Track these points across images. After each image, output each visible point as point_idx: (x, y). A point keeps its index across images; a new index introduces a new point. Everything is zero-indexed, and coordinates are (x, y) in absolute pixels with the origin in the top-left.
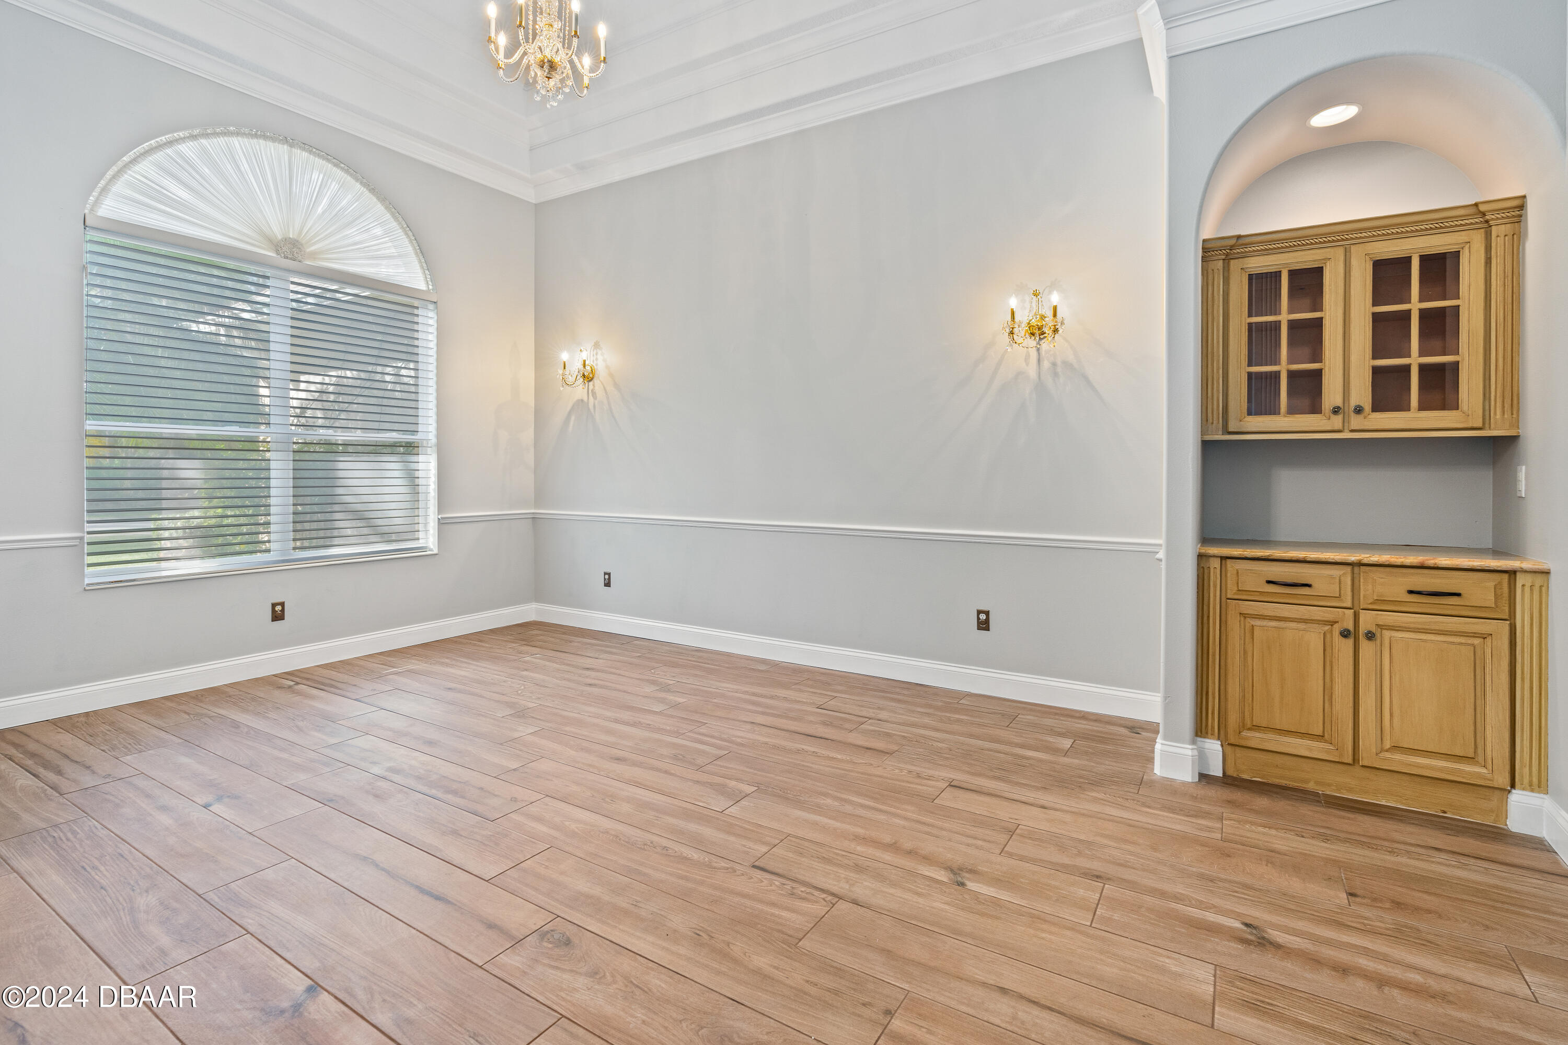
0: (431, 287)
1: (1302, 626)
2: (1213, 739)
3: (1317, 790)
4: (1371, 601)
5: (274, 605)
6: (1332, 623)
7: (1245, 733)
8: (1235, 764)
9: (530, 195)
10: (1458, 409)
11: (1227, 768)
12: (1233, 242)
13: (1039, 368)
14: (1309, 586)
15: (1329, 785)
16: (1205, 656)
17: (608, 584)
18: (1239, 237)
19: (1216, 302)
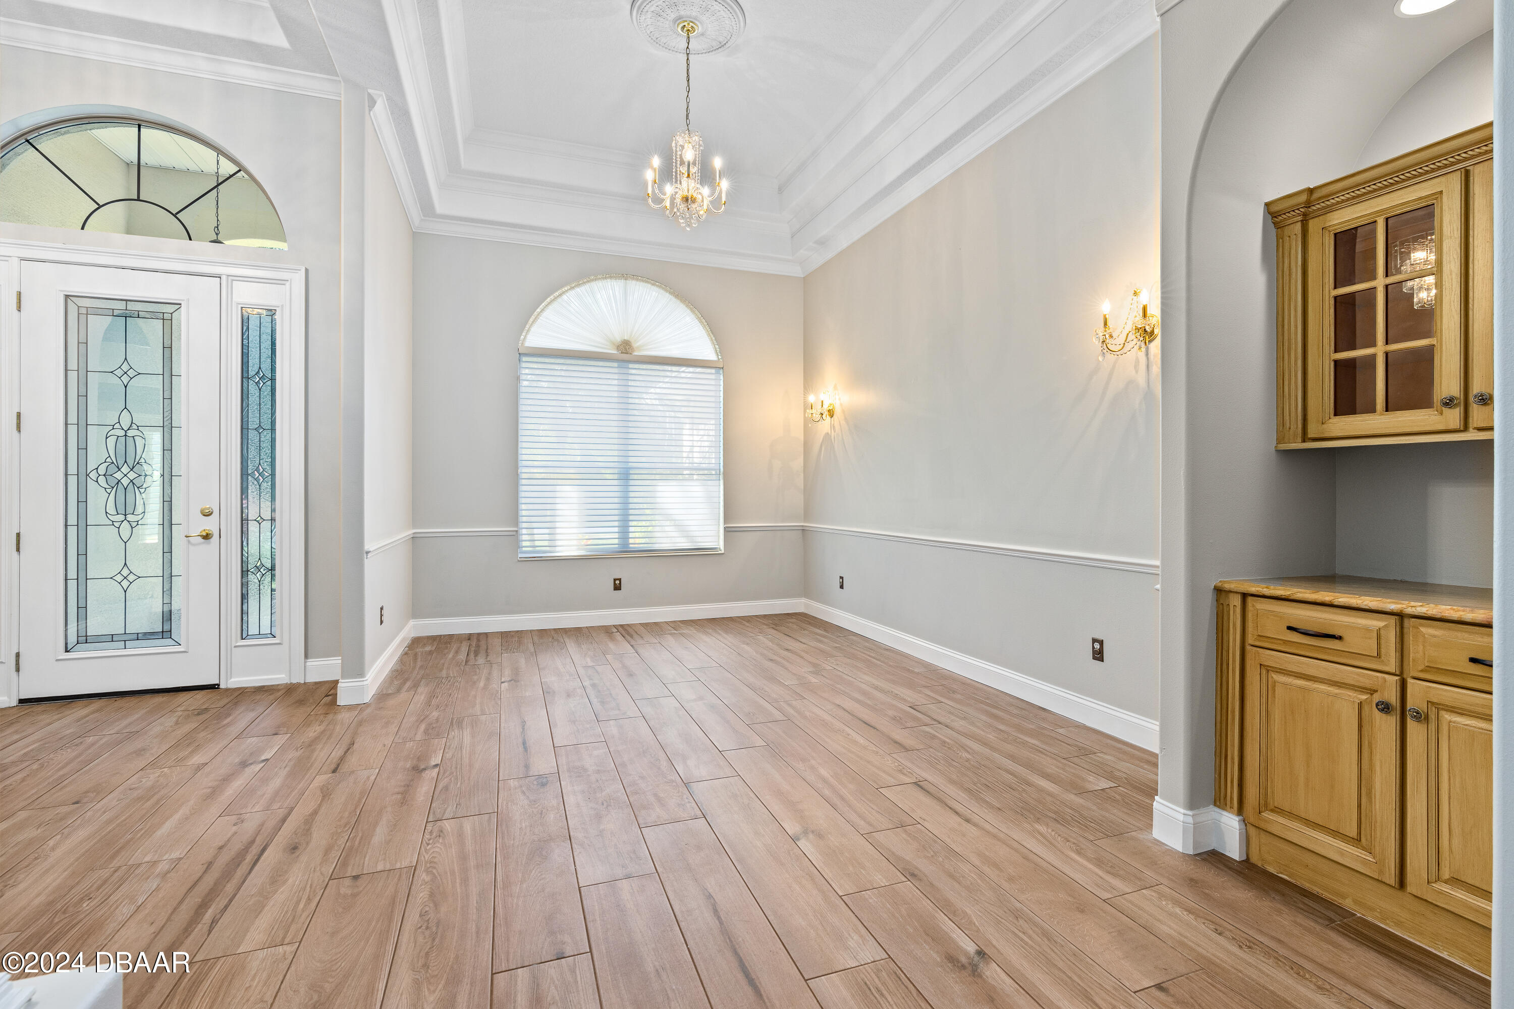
0: (720, 357)
1: (1331, 690)
2: (1233, 813)
3: (1356, 911)
4: (1420, 668)
5: (615, 580)
6: (1372, 692)
7: (1266, 815)
8: (1260, 850)
9: (797, 271)
11: (1250, 852)
12: (1303, 198)
13: (1148, 375)
14: (1340, 638)
15: (1372, 909)
16: (1224, 711)
17: (842, 587)
18: (1311, 191)
19: (1294, 276)
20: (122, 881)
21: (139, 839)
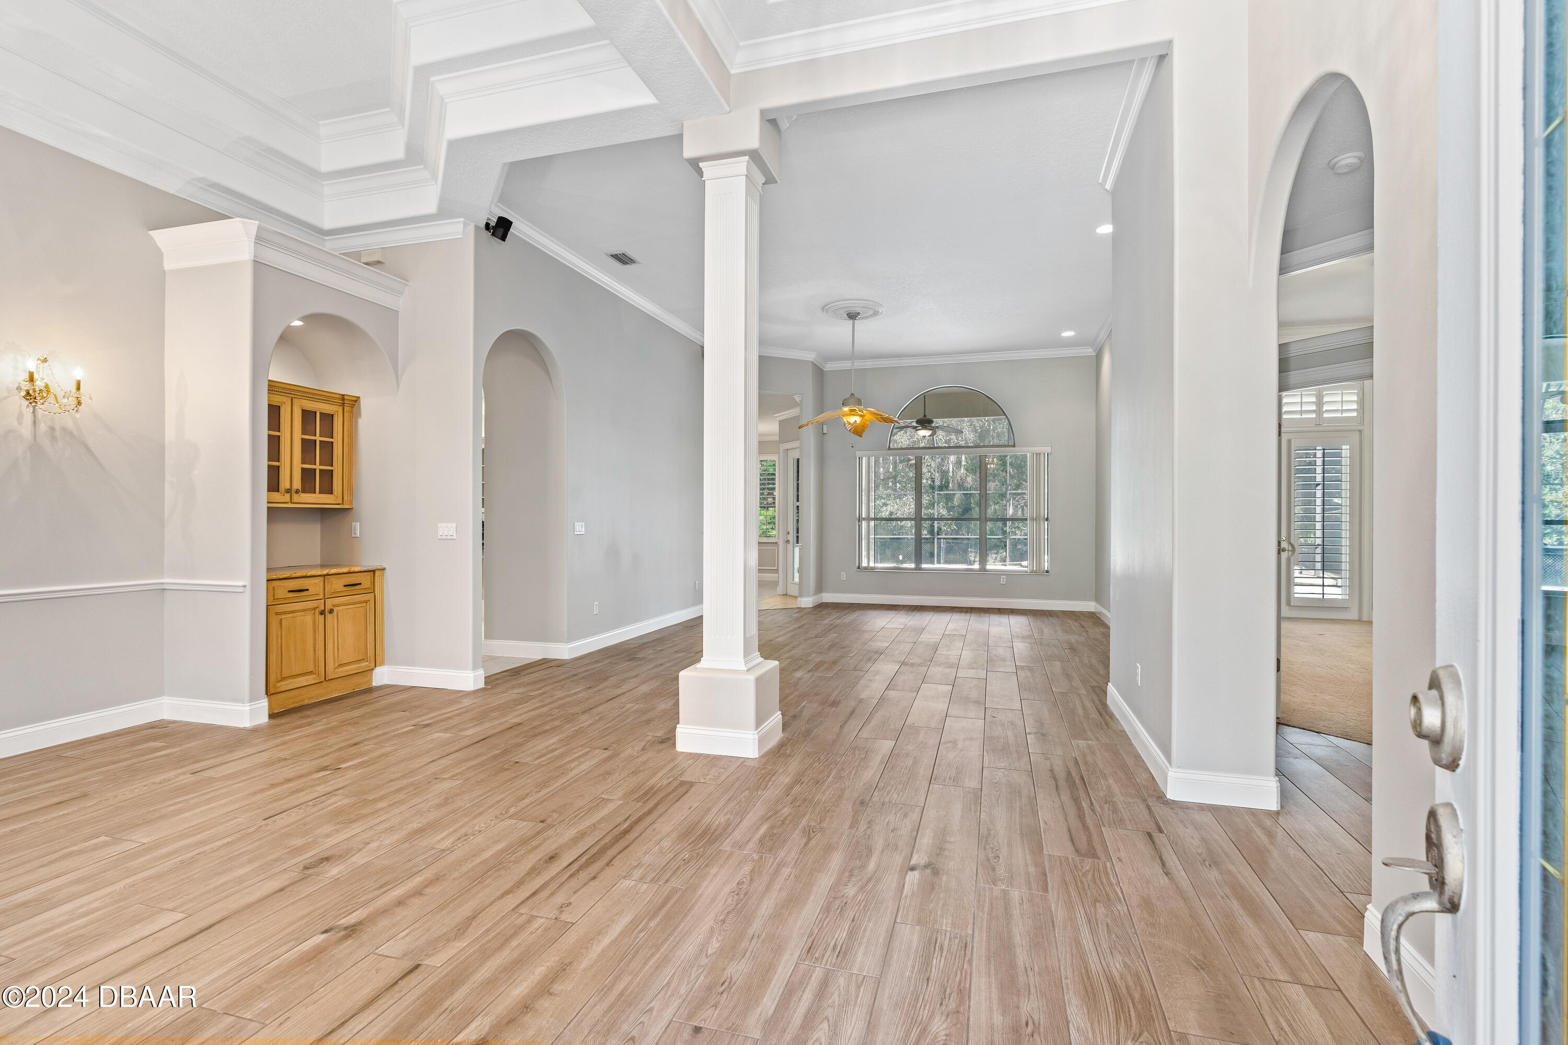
1: (303, 613)
4: (330, 593)
6: (315, 609)
10: (332, 494)
14: (308, 590)
20: (664, 869)
21: (645, 916)
